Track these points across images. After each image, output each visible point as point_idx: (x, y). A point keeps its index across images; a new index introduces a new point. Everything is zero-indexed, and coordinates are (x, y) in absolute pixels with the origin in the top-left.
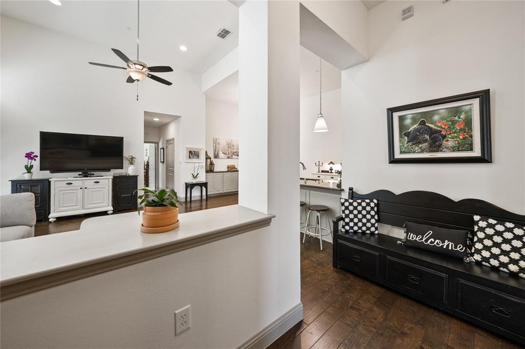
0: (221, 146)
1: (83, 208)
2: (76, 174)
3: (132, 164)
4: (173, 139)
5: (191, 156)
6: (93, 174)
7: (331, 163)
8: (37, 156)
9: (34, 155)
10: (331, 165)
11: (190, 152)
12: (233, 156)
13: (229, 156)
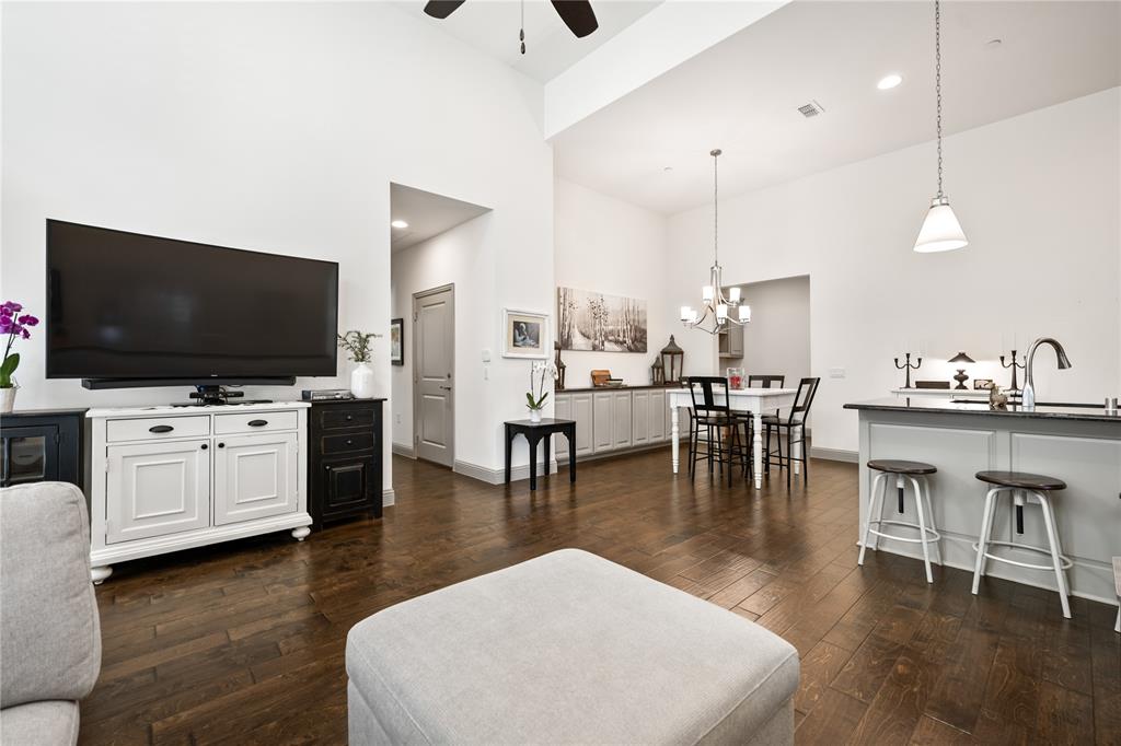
0: (576, 313)
1: (212, 523)
2: (184, 392)
3: (362, 360)
4: (449, 288)
5: (518, 338)
6: (241, 394)
7: (962, 356)
8: (33, 321)
9: (22, 314)
10: (961, 365)
11: (517, 325)
12: (606, 343)
13: (597, 342)
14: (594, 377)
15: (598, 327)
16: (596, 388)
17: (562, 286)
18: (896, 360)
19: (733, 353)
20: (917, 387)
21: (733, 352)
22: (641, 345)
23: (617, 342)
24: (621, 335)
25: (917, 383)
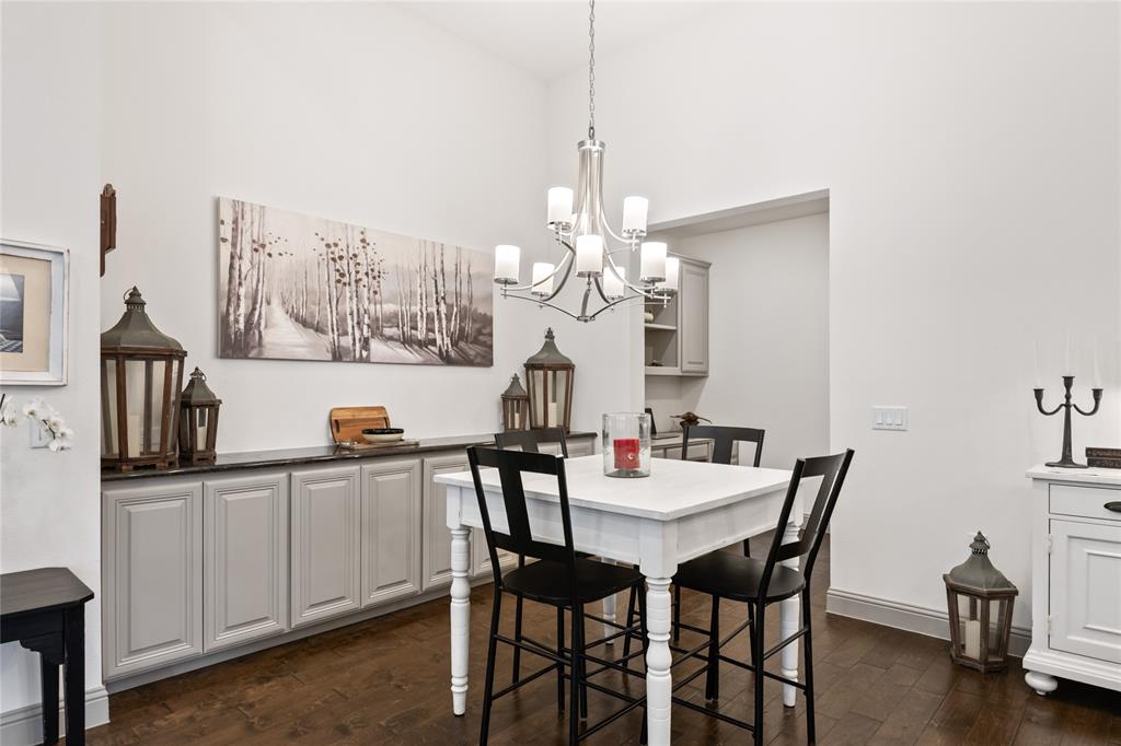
0: (277, 266)
12: (375, 344)
13: (346, 341)
14: (335, 425)
15: (348, 306)
16: (339, 455)
17: (228, 195)
18: (1039, 393)
19: (687, 367)
20: (1091, 463)
21: (686, 363)
22: (479, 349)
23: (407, 341)
24: (422, 325)
25: (1089, 452)
